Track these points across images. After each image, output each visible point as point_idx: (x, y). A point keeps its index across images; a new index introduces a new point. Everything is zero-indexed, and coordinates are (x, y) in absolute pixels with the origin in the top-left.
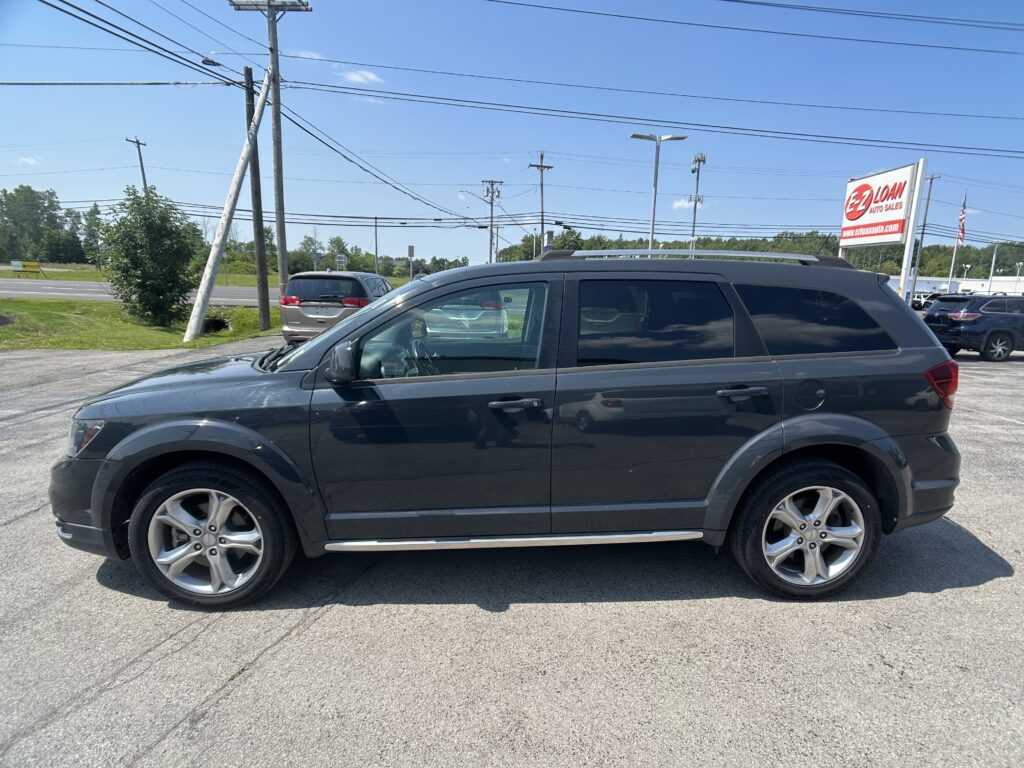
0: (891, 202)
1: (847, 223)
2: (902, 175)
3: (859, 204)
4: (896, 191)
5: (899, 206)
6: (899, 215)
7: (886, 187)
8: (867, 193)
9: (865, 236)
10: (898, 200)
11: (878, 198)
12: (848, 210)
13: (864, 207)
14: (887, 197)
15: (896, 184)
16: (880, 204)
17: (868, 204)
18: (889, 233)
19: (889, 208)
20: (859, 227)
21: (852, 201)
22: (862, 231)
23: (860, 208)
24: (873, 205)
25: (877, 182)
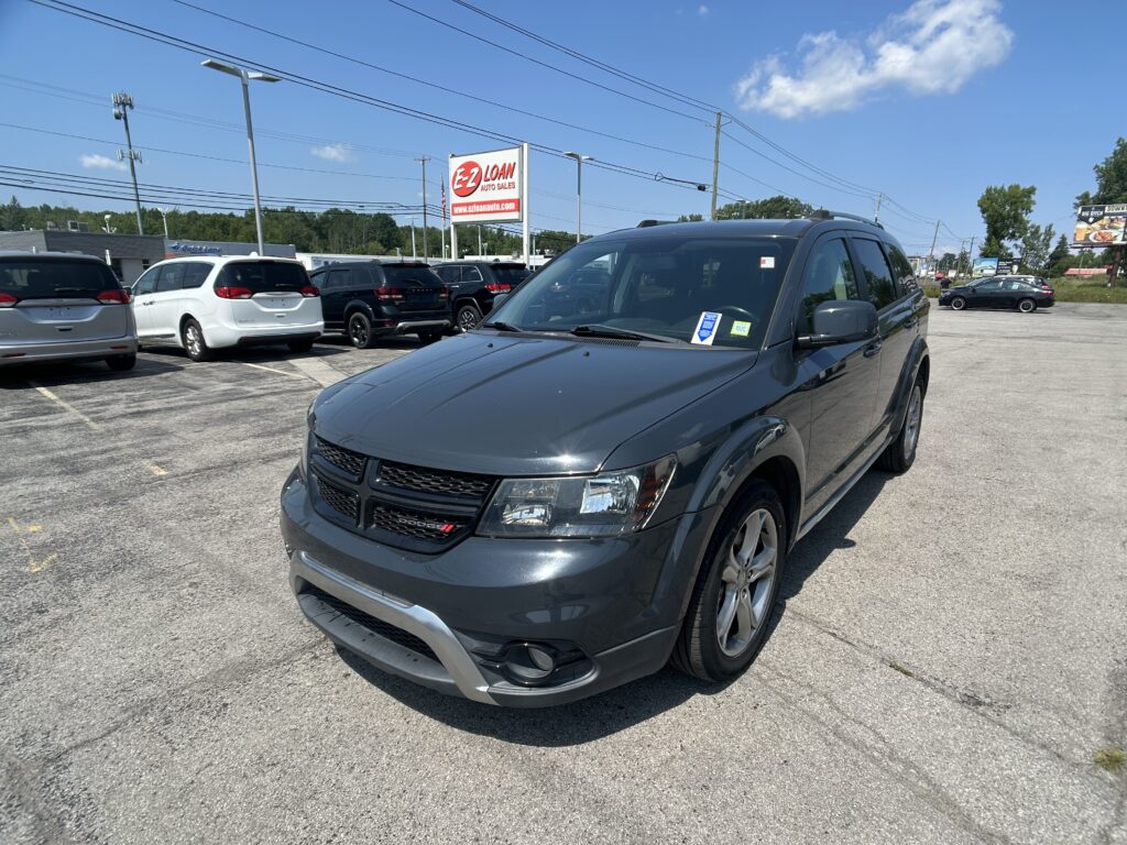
0: (502, 181)
1: (455, 199)
2: (508, 157)
3: (467, 181)
4: (506, 171)
5: (512, 185)
6: (513, 194)
7: (495, 166)
8: (475, 170)
9: (480, 213)
10: (509, 180)
11: (488, 176)
12: (456, 187)
13: (474, 184)
14: (498, 175)
15: (505, 165)
16: (491, 182)
17: (478, 180)
18: (505, 211)
19: (501, 187)
20: (472, 204)
21: (458, 178)
22: (478, 208)
23: (470, 184)
24: (483, 183)
25: (486, 161)
